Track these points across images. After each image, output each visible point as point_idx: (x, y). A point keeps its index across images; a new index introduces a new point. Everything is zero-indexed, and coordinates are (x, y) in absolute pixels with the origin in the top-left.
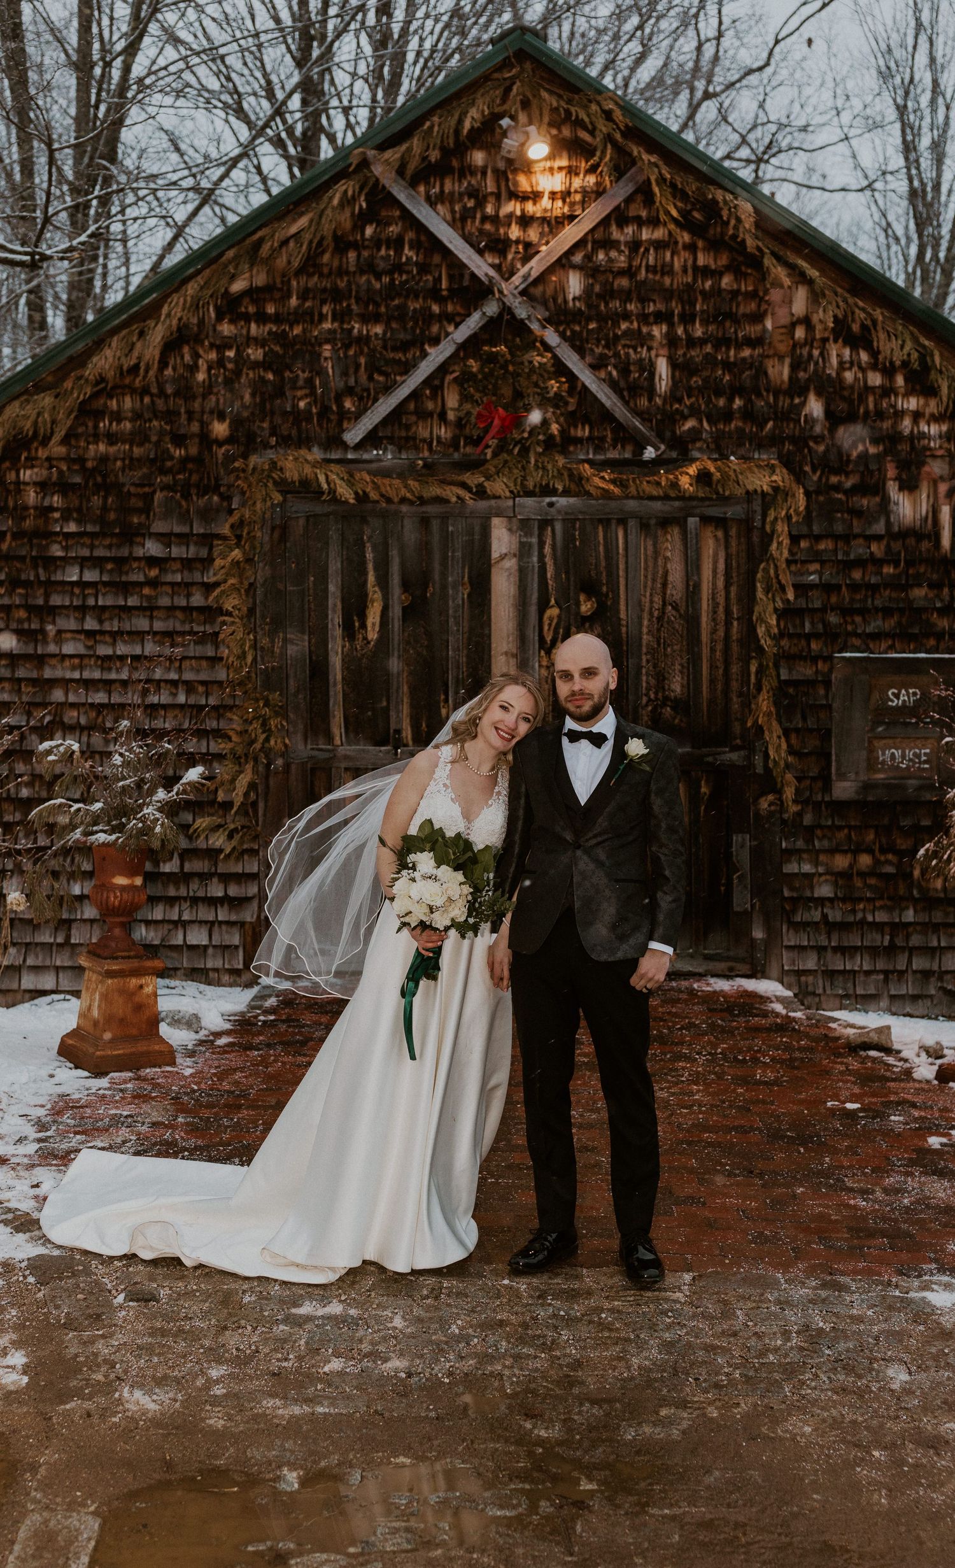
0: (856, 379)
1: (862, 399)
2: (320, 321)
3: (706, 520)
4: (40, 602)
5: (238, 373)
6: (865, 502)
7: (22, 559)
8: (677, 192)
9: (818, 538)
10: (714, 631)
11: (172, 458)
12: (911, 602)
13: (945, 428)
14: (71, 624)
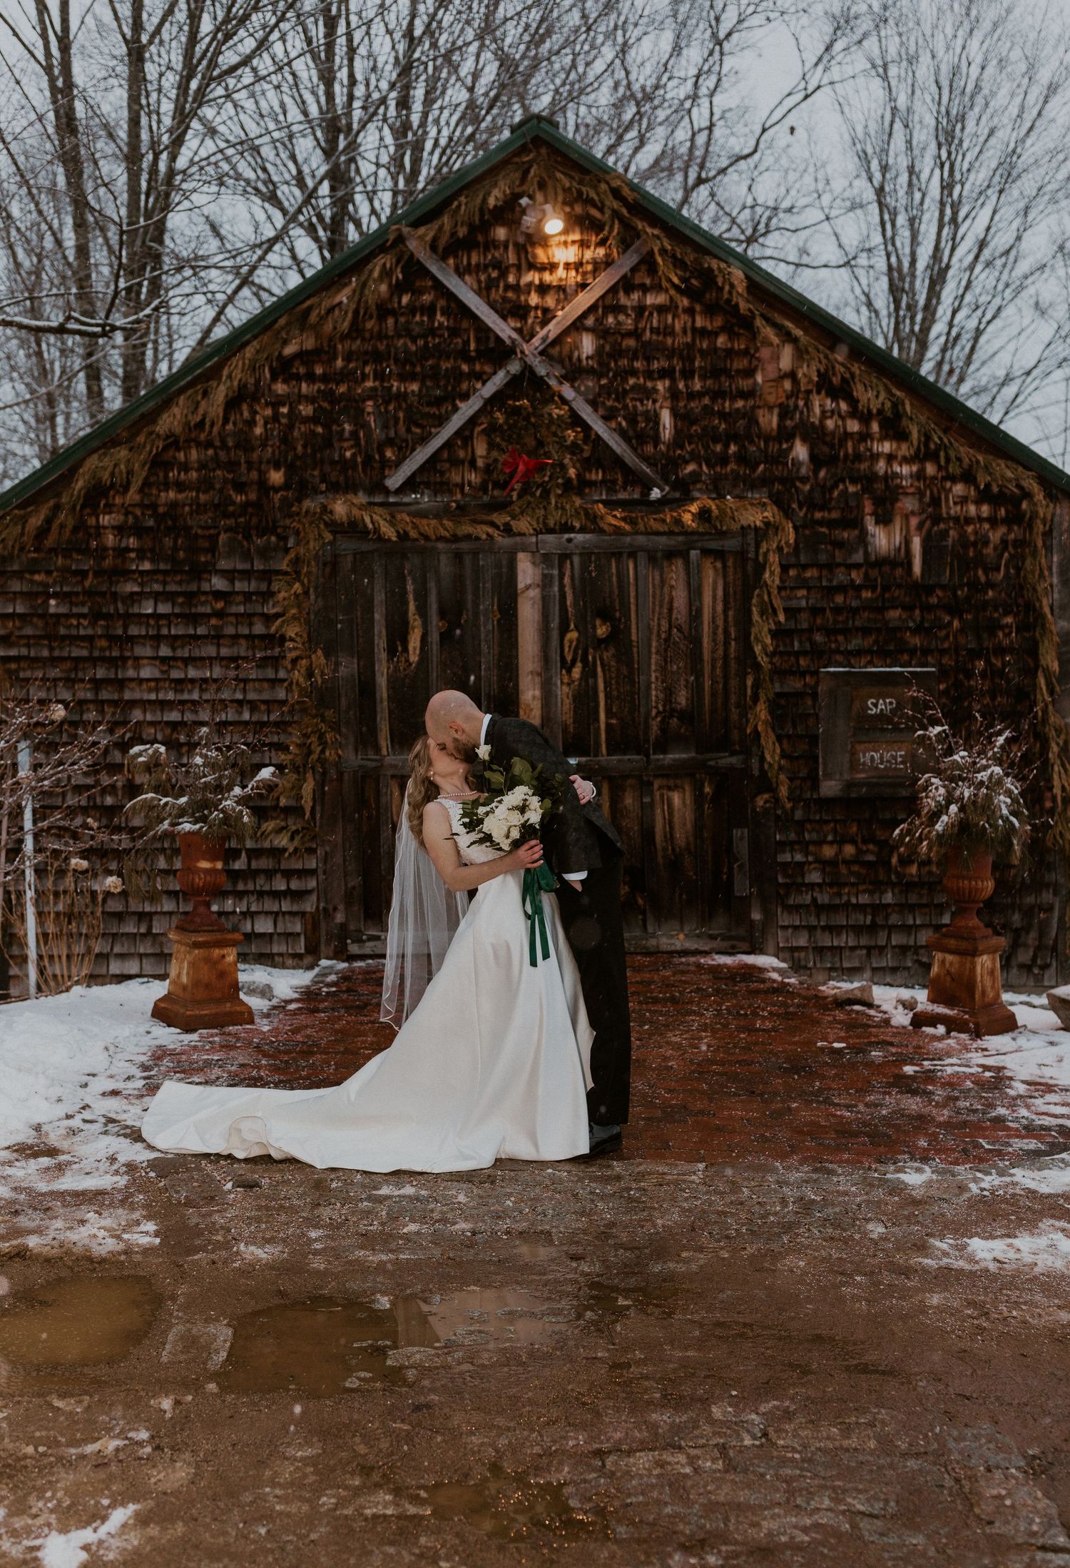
0: (837, 426)
1: (842, 443)
2: (363, 380)
3: (706, 552)
4: (120, 632)
5: (291, 427)
6: (846, 535)
7: (103, 594)
8: (678, 263)
9: (805, 567)
10: (715, 650)
11: (234, 503)
12: (886, 623)
13: (914, 468)
14: (148, 651)
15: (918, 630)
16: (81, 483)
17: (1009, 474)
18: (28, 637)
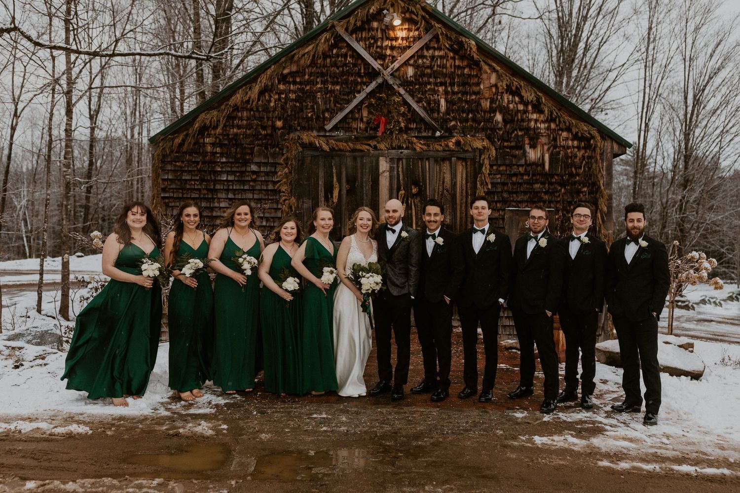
0: (514, 107)
1: (516, 114)
2: (316, 84)
3: (458, 159)
4: (212, 187)
5: (286, 103)
6: (517, 152)
7: (205, 171)
8: (448, 38)
9: (500, 166)
10: (462, 200)
11: (261, 134)
12: (534, 189)
13: (546, 125)
14: (224, 196)
15: (546, 193)
16: (197, 125)
17: (585, 128)
18: (173, 189)
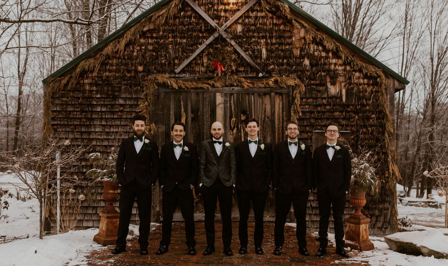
0: (318, 54)
1: (320, 59)
2: (168, 39)
3: (276, 93)
4: (90, 117)
5: (145, 53)
6: (321, 88)
7: (85, 105)
9: (308, 98)
10: (279, 124)
11: (127, 76)
12: (334, 116)
13: (343, 68)
14: (98, 123)
15: (344, 119)
16: (78, 70)
17: (373, 70)
18: (60, 118)
